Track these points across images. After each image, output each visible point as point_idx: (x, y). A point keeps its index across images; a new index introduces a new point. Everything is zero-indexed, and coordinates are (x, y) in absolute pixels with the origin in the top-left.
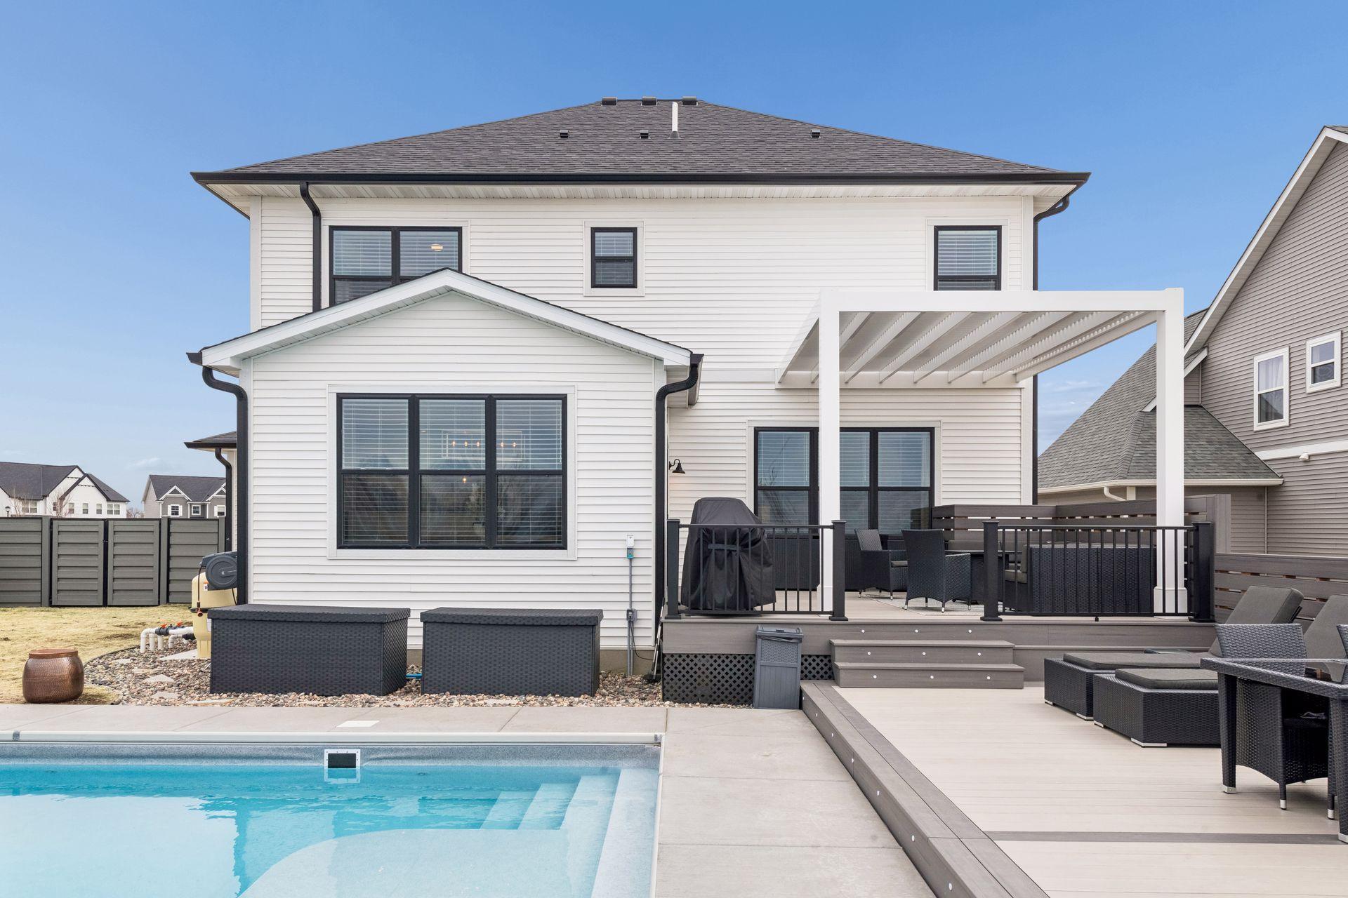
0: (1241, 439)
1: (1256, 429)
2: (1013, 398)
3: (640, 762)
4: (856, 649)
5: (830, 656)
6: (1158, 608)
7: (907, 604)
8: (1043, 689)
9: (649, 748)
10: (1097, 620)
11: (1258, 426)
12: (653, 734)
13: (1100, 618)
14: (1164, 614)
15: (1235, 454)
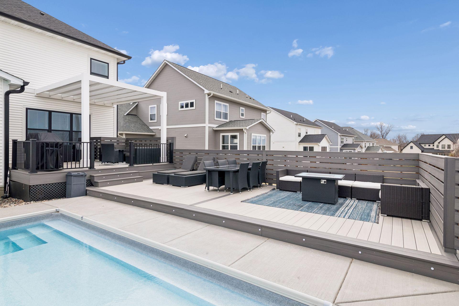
0: (146, 124)
1: (149, 122)
2: (112, 109)
3: (50, 219)
4: (100, 176)
5: (90, 180)
6: (162, 161)
7: (102, 164)
8: (152, 180)
9: (54, 214)
10: (153, 164)
11: (150, 121)
12: (55, 209)
13: (154, 164)
14: (163, 162)
15: (145, 127)
